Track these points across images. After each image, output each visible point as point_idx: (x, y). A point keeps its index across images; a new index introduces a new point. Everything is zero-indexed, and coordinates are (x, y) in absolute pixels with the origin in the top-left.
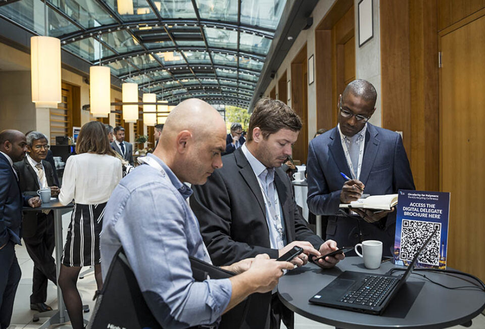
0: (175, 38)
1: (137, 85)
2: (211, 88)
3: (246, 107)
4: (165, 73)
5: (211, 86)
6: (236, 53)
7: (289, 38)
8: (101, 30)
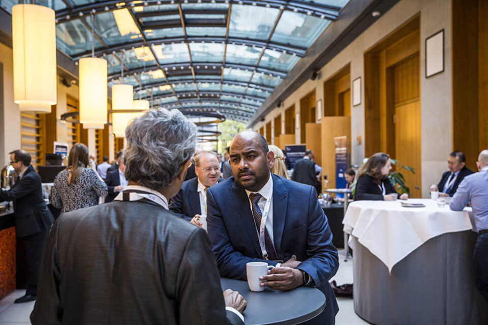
0: (188, 23)
1: (131, 87)
2: (209, 97)
3: (245, 121)
4: (158, 75)
5: (210, 93)
6: (265, 45)
7: (375, 14)
8: (95, 8)
